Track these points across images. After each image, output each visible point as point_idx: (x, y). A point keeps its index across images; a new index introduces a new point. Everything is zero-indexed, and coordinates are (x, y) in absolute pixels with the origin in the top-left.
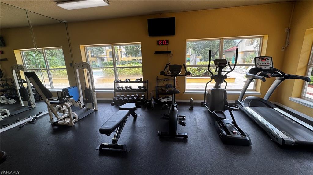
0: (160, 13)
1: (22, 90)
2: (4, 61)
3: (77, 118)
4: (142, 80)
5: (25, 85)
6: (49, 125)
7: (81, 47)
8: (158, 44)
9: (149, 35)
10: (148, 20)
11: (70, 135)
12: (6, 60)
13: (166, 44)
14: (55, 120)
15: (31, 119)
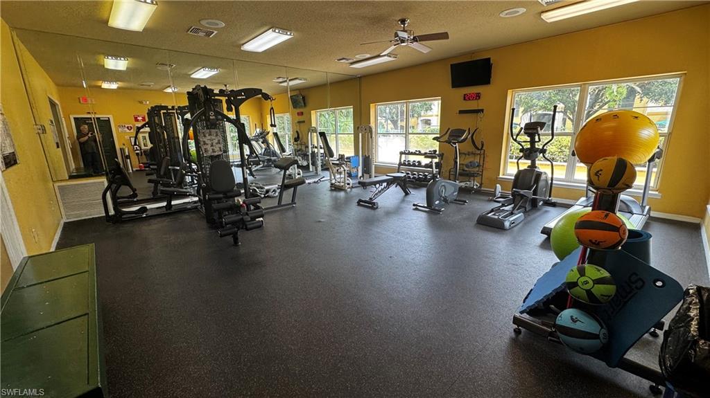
0: (473, 53)
1: (313, 153)
2: (302, 124)
3: (351, 185)
4: (437, 153)
5: (316, 150)
6: (329, 185)
7: (372, 106)
8: (465, 99)
9: (453, 87)
10: (451, 65)
11: (342, 194)
12: (304, 122)
13: (476, 99)
14: (333, 182)
15: (316, 180)
